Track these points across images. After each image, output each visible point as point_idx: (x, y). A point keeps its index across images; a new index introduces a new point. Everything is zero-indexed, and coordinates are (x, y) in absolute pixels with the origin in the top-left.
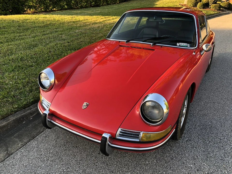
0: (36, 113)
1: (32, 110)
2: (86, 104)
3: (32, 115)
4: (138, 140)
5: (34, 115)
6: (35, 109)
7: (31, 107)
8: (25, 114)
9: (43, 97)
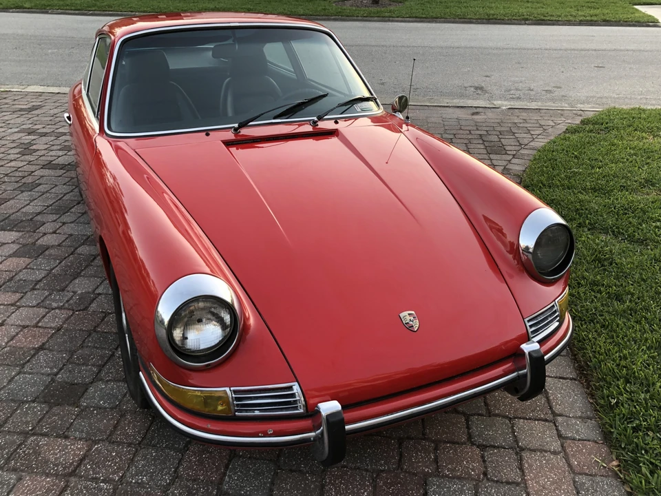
2: (409, 314)
4: (554, 325)
9: (227, 389)
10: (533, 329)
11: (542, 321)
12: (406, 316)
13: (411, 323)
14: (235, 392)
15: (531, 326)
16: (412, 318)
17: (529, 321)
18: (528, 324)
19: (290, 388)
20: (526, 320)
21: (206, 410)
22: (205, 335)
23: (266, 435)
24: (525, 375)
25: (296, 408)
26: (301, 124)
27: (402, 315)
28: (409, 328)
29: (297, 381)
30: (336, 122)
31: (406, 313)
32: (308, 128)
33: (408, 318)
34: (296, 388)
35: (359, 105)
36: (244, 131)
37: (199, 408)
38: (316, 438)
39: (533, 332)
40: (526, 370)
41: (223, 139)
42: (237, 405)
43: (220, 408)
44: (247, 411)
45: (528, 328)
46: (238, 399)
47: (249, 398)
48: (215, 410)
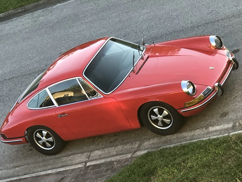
11: (228, 55)
12: (211, 68)
14: (202, 94)
15: (228, 56)
17: (226, 56)
19: (208, 88)
21: (200, 100)
22: (190, 90)
23: (212, 96)
25: (211, 90)
27: (210, 68)
28: (213, 69)
29: (208, 86)
30: (145, 55)
40: (234, 63)
43: (202, 98)
44: (206, 95)
46: (203, 94)
47: (205, 93)
48: (202, 99)
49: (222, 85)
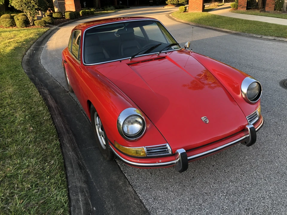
0: (89, 199)
1: (80, 199)
3: (90, 205)
4: (257, 118)
5: (90, 203)
6: (82, 196)
7: (73, 198)
8: (83, 209)
9: (144, 147)
10: (250, 120)
11: (252, 117)
13: (206, 120)
14: (147, 148)
15: (249, 119)
16: (206, 119)
17: (248, 117)
18: (248, 119)
20: (247, 117)
21: (137, 155)
23: (159, 162)
24: (249, 137)
25: (168, 153)
26: (152, 55)
27: (202, 118)
28: (205, 122)
29: (168, 143)
30: (166, 53)
31: (203, 117)
32: (156, 56)
33: (205, 119)
34: (168, 145)
35: (173, 46)
36: (134, 60)
37: (134, 155)
38: (176, 163)
39: (250, 121)
40: (249, 135)
41: (127, 63)
42: (148, 152)
43: (142, 154)
44: (151, 154)
45: (248, 120)
46: (148, 150)
47: (152, 150)
48: (140, 155)
49: (188, 158)
